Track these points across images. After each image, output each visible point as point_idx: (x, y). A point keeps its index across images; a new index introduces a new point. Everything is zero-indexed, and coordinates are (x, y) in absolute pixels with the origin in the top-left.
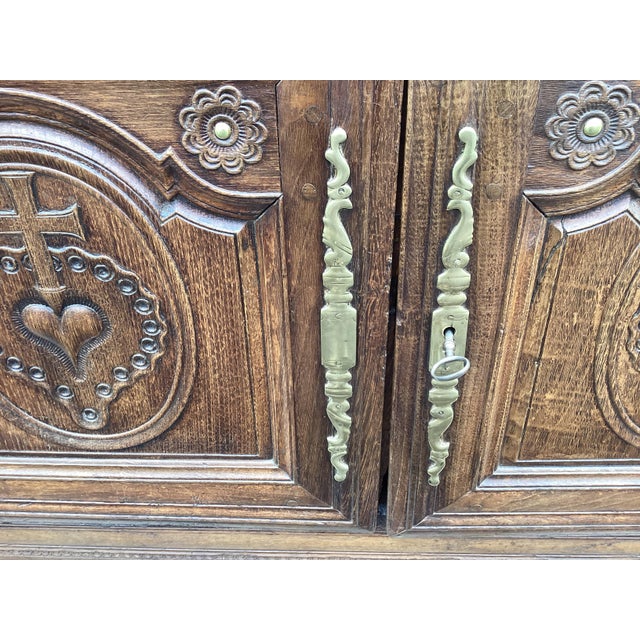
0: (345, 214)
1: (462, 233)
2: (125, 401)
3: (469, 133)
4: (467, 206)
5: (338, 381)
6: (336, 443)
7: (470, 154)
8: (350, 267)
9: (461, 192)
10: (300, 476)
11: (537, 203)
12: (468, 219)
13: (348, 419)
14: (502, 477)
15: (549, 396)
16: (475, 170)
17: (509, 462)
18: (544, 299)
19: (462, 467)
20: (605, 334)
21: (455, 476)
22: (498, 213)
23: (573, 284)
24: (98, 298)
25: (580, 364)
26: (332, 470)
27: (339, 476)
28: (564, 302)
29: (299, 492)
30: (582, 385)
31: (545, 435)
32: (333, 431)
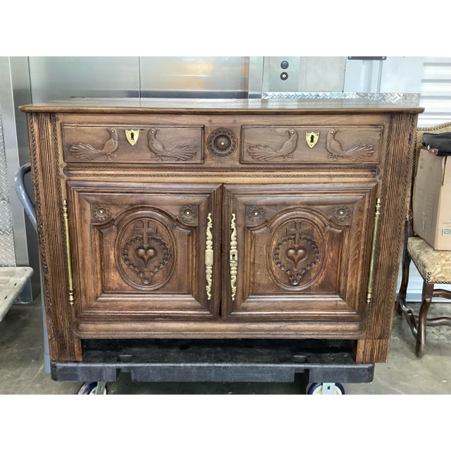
0: (211, 229)
1: (234, 234)
2: (156, 276)
3: (234, 215)
4: (235, 228)
5: (209, 270)
6: (208, 288)
7: (234, 218)
8: (212, 240)
9: (233, 226)
10: (197, 299)
11: (248, 228)
12: (235, 231)
13: (211, 280)
14: (251, 298)
15: (258, 273)
16: (235, 221)
17: (253, 294)
18: (253, 249)
19: (240, 294)
20: (267, 257)
21: (238, 298)
22: (241, 230)
23: (258, 245)
25: (264, 265)
26: (207, 296)
27: (209, 299)
28: (257, 249)
29: (197, 304)
30: (265, 270)
31: (259, 284)
32: (207, 284)
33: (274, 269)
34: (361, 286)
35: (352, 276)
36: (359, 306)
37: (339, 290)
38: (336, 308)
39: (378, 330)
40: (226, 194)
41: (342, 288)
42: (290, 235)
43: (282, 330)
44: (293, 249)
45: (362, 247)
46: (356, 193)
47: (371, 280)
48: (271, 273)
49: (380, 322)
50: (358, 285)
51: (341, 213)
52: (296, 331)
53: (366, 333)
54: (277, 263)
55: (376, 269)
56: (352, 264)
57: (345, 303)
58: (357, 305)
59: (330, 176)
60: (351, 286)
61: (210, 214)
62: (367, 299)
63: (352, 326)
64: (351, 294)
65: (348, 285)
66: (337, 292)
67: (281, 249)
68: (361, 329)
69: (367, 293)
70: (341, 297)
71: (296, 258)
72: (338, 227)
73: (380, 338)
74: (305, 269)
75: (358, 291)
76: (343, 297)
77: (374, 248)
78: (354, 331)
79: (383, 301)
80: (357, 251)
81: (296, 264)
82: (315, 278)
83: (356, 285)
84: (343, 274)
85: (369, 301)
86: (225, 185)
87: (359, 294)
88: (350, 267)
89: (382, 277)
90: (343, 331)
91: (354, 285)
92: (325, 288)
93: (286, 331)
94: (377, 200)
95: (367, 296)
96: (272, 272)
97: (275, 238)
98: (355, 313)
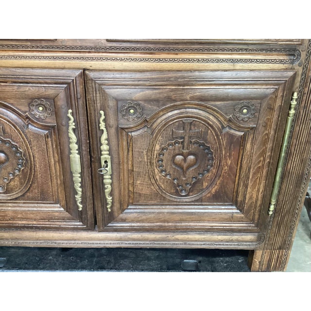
0: (74, 130)
1: (104, 136)
2: (12, 183)
3: (102, 112)
4: (105, 130)
5: (77, 178)
6: (78, 198)
7: (103, 117)
8: (76, 143)
9: (102, 126)
10: (67, 209)
11: (123, 129)
12: (105, 133)
13: (80, 189)
14: (131, 209)
15: (138, 182)
16: (105, 120)
17: (132, 204)
18: (130, 153)
19: (117, 205)
20: (149, 164)
21: (115, 209)
22: (113, 131)
23: (137, 150)
24: (6, 151)
25: (145, 173)
26: (78, 207)
27: (80, 209)
28: (136, 154)
29: (67, 214)
30: (147, 179)
31: (140, 195)
32: (77, 194)
33: (158, 177)
34: (264, 197)
35: (253, 187)
36: (259, 219)
37: (236, 201)
38: (231, 219)
39: (279, 240)
40: (90, 84)
41: (239, 199)
42: (177, 138)
43: (169, 240)
44: (182, 154)
45: (268, 154)
46: (267, 84)
47: (276, 191)
48: (153, 182)
49: (282, 233)
50: (260, 196)
51: (245, 111)
52: (185, 241)
53: (265, 244)
54: (162, 171)
55: (282, 178)
56: (254, 174)
57: (243, 215)
58: (257, 217)
59: (233, 61)
60: (251, 198)
61: (70, 111)
62: (269, 210)
63: (249, 237)
64: (250, 206)
65: (248, 196)
66: (235, 202)
67: (166, 155)
68: (260, 239)
69: (270, 204)
70: (238, 209)
71: (185, 165)
72: (239, 129)
73: (280, 248)
74: (196, 178)
75: (259, 203)
76: (240, 208)
77: (283, 154)
78: (252, 242)
79: (288, 212)
80: (262, 159)
81: (184, 173)
82: (207, 188)
83: (257, 196)
84: (242, 184)
85: (271, 213)
86: (87, 72)
87: (260, 206)
88: (251, 177)
89: (289, 186)
90: (238, 241)
91: (255, 196)
92: (219, 198)
93: (174, 240)
94: (293, 95)
95: (269, 207)
96: (156, 181)
97: (158, 142)
98: (254, 225)
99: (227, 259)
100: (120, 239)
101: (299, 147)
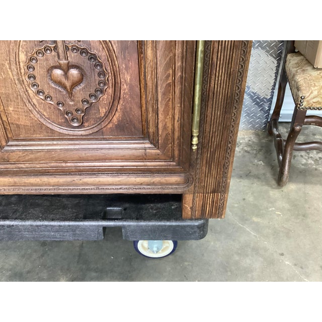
14: (12, 146)
15: (11, 109)
17: (14, 139)
20: (17, 82)
25: (15, 95)
30: (21, 104)
31: (18, 126)
33: (35, 101)
34: (182, 126)
35: (166, 113)
36: (179, 155)
37: (148, 132)
38: (144, 158)
39: (211, 182)
41: (151, 130)
43: (77, 185)
44: (59, 67)
45: (178, 64)
47: (196, 118)
48: (31, 108)
49: (214, 172)
50: (177, 125)
52: (98, 185)
53: (195, 187)
54: (38, 92)
55: (204, 99)
56: (164, 94)
57: (158, 151)
58: (176, 153)
60: (165, 128)
62: (192, 145)
63: (174, 179)
64: (166, 139)
65: (160, 126)
66: (144, 135)
67: (37, 68)
68: (187, 181)
69: (192, 137)
70: (151, 143)
71: (68, 84)
73: (214, 192)
74: (88, 102)
75: (177, 134)
76: (155, 143)
77: (199, 65)
78: (178, 184)
79: (219, 146)
80: (171, 72)
81: (70, 94)
82: (106, 116)
83: (173, 125)
84: (150, 109)
85: (195, 148)
87: (179, 138)
88: (160, 99)
89: (215, 112)
90: (161, 184)
91: (169, 125)
92: (125, 130)
93: (82, 185)
95: (192, 140)
96: (34, 106)
97: (20, 49)
98: (174, 163)
99: (159, 205)
100: (15, 185)
101: (222, 54)
